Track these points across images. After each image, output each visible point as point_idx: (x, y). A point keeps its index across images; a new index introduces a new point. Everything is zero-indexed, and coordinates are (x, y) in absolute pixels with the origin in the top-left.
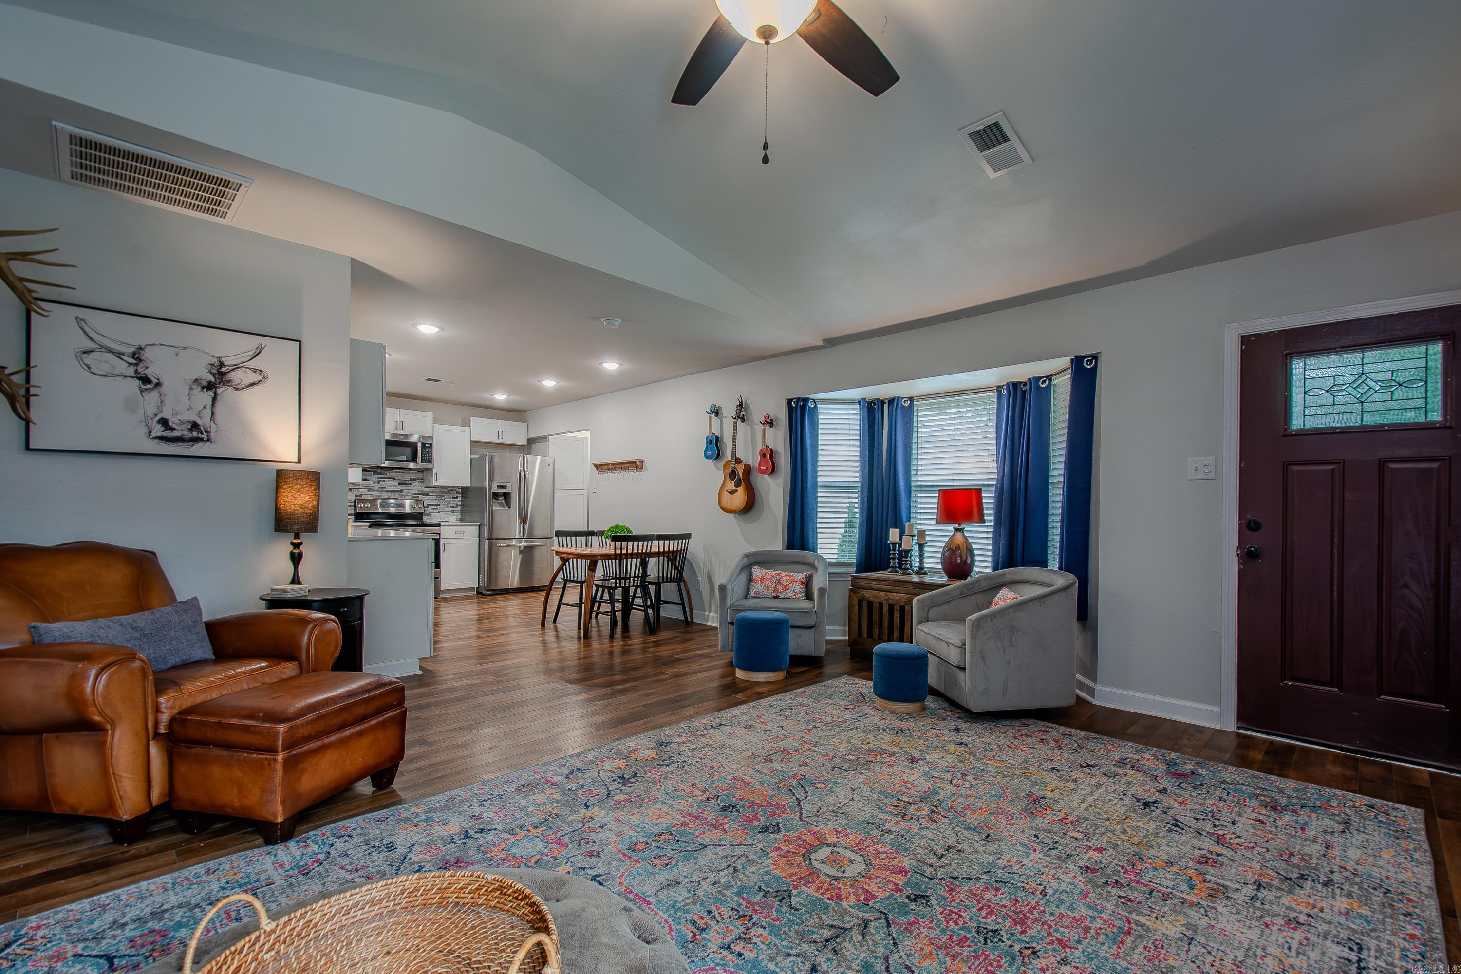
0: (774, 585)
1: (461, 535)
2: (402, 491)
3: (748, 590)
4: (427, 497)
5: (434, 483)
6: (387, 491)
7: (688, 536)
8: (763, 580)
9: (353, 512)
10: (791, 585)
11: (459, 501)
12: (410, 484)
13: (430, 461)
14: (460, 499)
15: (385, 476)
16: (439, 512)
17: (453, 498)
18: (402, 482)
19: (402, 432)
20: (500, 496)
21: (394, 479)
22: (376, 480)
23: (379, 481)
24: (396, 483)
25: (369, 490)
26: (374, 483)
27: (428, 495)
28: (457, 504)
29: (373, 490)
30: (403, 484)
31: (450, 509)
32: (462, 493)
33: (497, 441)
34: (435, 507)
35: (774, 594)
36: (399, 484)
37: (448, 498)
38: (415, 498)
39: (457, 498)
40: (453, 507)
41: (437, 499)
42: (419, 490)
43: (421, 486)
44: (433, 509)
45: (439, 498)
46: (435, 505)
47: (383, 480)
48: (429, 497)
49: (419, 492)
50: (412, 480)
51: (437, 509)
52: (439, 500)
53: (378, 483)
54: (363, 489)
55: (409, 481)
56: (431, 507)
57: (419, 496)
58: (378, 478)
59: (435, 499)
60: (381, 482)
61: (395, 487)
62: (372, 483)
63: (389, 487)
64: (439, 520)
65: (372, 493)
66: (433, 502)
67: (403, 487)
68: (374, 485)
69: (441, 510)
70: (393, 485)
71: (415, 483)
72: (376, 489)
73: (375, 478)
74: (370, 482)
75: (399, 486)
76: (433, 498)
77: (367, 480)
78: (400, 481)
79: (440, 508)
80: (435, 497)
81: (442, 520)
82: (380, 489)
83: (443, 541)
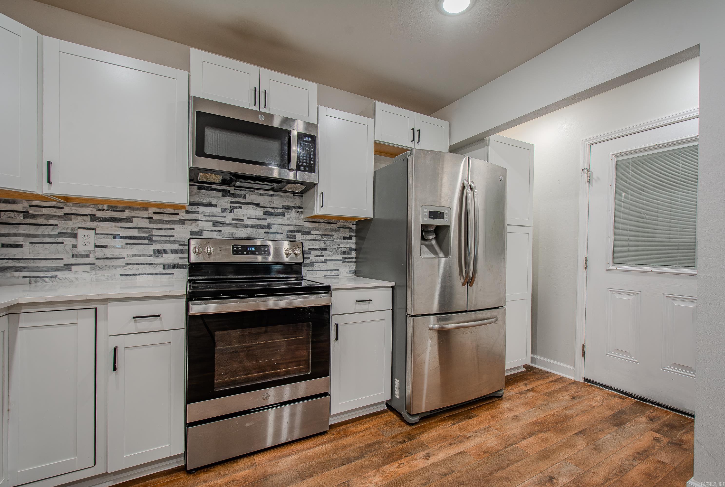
1: (364, 306)
2: (269, 226)
4: (307, 236)
5: (318, 211)
6: (246, 226)
9: (186, 262)
11: (352, 244)
12: (283, 215)
13: (312, 169)
14: (354, 240)
15: (241, 200)
16: (325, 261)
17: (345, 238)
18: (270, 210)
19: (263, 110)
20: (431, 232)
21: (257, 205)
22: (228, 206)
23: (232, 209)
24: (259, 212)
25: (215, 223)
26: (224, 211)
27: (308, 233)
28: (350, 248)
29: (222, 224)
30: (271, 214)
31: (340, 257)
32: (357, 231)
33: (411, 145)
34: (319, 253)
36: (265, 214)
37: (337, 237)
38: (291, 237)
39: (350, 238)
40: (344, 253)
41: (322, 240)
42: (296, 225)
43: (299, 219)
44: (316, 256)
45: (324, 239)
46: (319, 249)
47: (239, 207)
48: (311, 237)
49: (296, 229)
50: (285, 208)
51: (322, 256)
52: (326, 242)
53: (231, 212)
54: (205, 221)
55: (281, 211)
56: (313, 253)
57: (295, 235)
58: (231, 202)
59: (320, 240)
60: (235, 210)
61: (258, 219)
62: (221, 211)
63: (248, 218)
64: (325, 273)
65: (220, 228)
66: (316, 245)
67: (272, 220)
68: (224, 214)
69: (328, 258)
70: (256, 216)
71: (290, 214)
72: (227, 222)
73: (225, 202)
74: (217, 211)
75: (265, 217)
76: (316, 239)
77: (210, 205)
78: (266, 210)
79: (326, 254)
80: (319, 237)
81: (328, 273)
82: (233, 222)
83: (334, 320)
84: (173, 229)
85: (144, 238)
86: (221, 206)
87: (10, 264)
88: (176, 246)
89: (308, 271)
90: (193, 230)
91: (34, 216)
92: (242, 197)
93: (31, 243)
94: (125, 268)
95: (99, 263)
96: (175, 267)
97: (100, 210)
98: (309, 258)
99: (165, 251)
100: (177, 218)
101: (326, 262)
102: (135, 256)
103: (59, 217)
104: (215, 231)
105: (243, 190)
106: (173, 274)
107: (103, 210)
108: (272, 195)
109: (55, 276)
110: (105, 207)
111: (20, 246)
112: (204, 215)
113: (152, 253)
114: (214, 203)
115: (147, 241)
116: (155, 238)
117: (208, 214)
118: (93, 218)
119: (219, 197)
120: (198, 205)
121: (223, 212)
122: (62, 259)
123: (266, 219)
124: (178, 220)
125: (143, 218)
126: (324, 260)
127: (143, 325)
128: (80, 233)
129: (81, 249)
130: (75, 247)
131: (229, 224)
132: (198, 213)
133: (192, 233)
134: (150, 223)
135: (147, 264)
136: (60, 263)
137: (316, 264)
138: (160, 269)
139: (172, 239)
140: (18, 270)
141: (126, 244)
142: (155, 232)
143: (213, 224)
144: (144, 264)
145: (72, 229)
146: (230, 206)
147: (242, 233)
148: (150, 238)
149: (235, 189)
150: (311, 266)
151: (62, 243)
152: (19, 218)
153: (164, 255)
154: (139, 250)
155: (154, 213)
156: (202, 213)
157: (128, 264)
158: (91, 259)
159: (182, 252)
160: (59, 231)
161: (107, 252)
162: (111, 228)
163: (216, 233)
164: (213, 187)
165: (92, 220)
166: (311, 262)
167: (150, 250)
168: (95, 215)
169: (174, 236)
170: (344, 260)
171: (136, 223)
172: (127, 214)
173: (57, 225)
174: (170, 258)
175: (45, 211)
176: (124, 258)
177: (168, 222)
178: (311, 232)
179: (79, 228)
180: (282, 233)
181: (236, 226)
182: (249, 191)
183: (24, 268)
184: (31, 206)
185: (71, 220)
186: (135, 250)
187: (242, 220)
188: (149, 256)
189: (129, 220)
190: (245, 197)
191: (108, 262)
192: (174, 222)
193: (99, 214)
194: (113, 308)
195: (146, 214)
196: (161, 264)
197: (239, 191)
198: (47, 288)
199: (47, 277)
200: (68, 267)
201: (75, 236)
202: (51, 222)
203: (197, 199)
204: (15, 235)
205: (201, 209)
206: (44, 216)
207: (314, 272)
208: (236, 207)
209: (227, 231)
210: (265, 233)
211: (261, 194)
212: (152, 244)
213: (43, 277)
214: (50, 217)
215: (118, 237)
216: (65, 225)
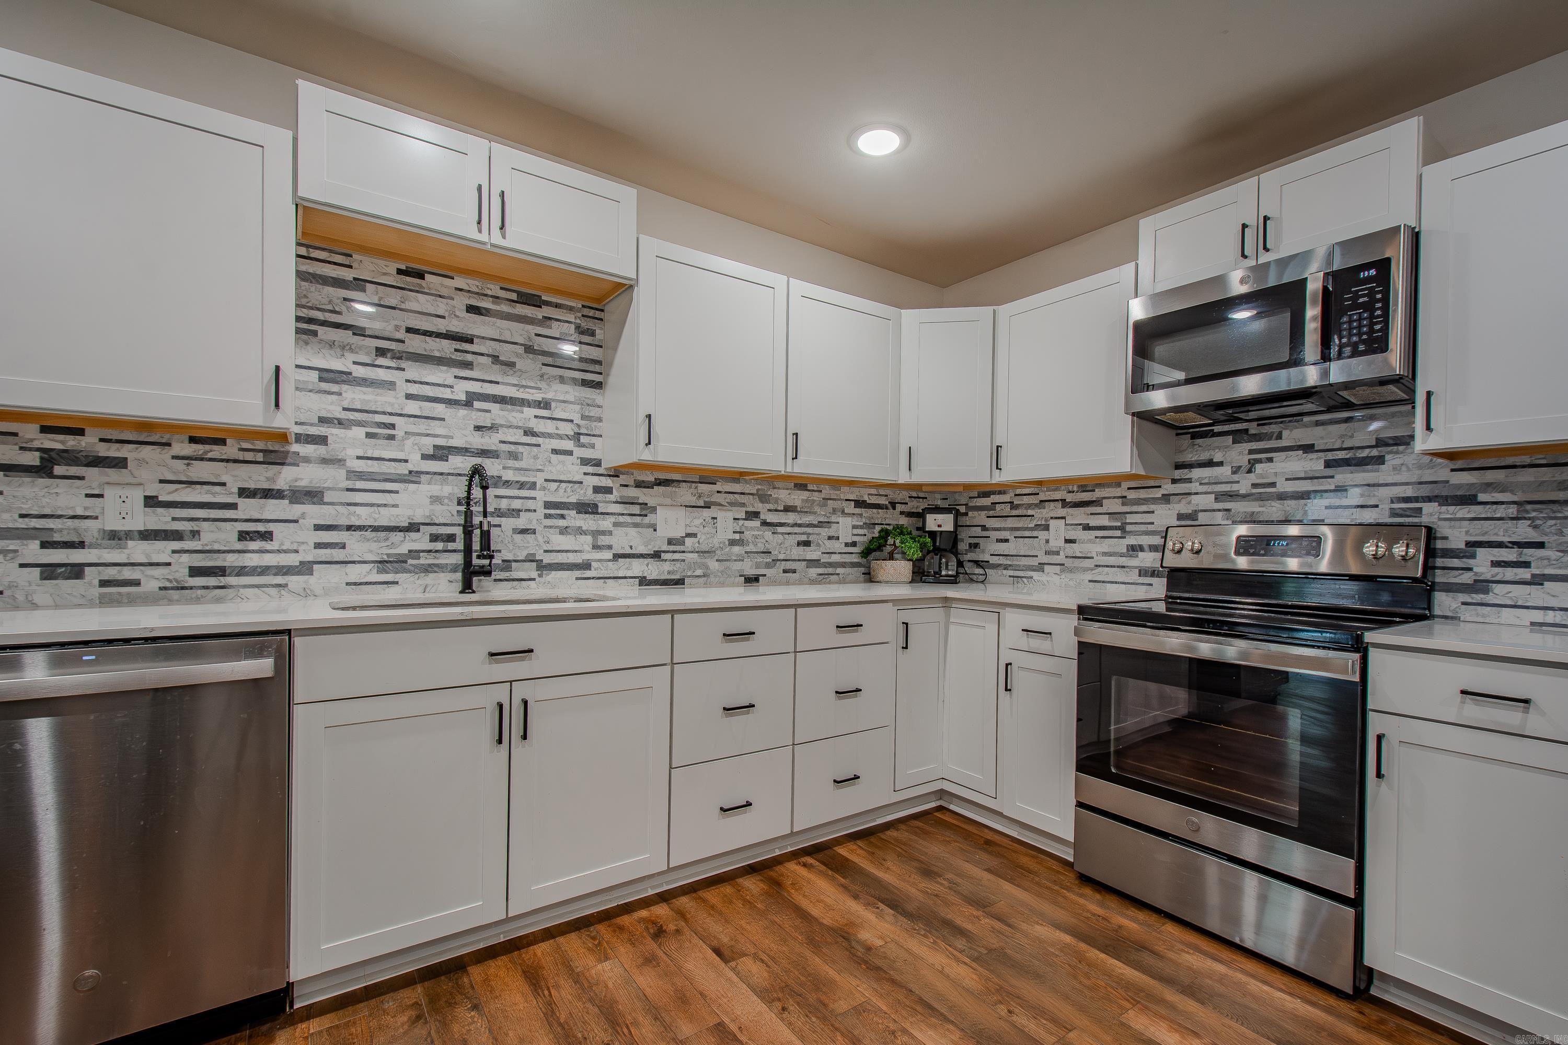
2: (1343, 492)
4: (1464, 512)
5: (1421, 443)
6: (1282, 497)
12: (1380, 460)
15: (1273, 444)
16: (1537, 580)
18: (1341, 455)
21: (1308, 448)
22: (1244, 460)
23: (1252, 464)
24: (1315, 464)
25: (1219, 497)
26: (1236, 470)
27: (1469, 500)
29: (1232, 496)
30: (1346, 463)
34: (1509, 555)
36: (1328, 464)
41: (1525, 518)
42: (1421, 483)
44: (1496, 564)
45: (1534, 514)
46: (1510, 545)
47: (1267, 459)
48: (1475, 511)
49: (1424, 491)
50: (1387, 445)
51: (1526, 565)
52: (1538, 522)
53: (1249, 471)
54: (1201, 493)
55: (1375, 452)
56: (1484, 556)
57: (1421, 509)
58: (1251, 452)
59: (1512, 519)
60: (1258, 466)
61: (1311, 478)
62: (1229, 472)
63: (1287, 479)
64: (1538, 616)
65: (1228, 505)
66: (1498, 532)
67: (1347, 477)
68: (1236, 477)
69: (1549, 571)
70: (1306, 472)
71: (1401, 456)
72: (1243, 492)
73: (1239, 454)
74: (1224, 472)
75: (1329, 472)
76: (1498, 515)
77: (1210, 464)
78: (1330, 456)
79: (1542, 559)
80: (1512, 510)
81: (1550, 617)
82: (1254, 491)
83: (1373, 726)
84: (1153, 512)
85: (1116, 528)
86: (1231, 463)
87: (1002, 561)
88: (1153, 541)
89: (1464, 603)
90: (1182, 512)
91: (1017, 507)
92: (1274, 437)
93: (1015, 537)
94: (1093, 572)
95: (1069, 563)
96: (1152, 574)
97: (1070, 492)
98: (1470, 569)
99: (1141, 548)
100: (1158, 494)
101: (1542, 584)
102: (1105, 554)
103: (1036, 505)
104: (1219, 510)
105: (1276, 423)
106: (1151, 585)
107: (1073, 492)
108: (1348, 420)
109: (1032, 578)
110: (1075, 489)
111: (1007, 541)
112: (1201, 484)
113: (1125, 550)
114: (1217, 459)
115: (1118, 533)
116: (1129, 528)
117: (1206, 481)
118: (1065, 504)
119: (1227, 447)
120: (1190, 466)
121: (1234, 473)
122: (1037, 556)
123: (1332, 477)
124: (1160, 496)
125: (1114, 498)
126: (1533, 576)
128: (1052, 523)
129: (1053, 544)
130: (1047, 541)
131: (1245, 497)
132: (1189, 481)
133: (1179, 517)
134: (1123, 504)
135: (1118, 567)
136: (1034, 562)
137: (1498, 589)
138: (1134, 576)
139: (1150, 528)
140: (1006, 567)
141: (1096, 537)
142: (1130, 519)
143: (1216, 499)
144: (1114, 567)
145: (1046, 520)
146: (1249, 460)
147: (1275, 511)
148: (1122, 528)
149: (1258, 425)
150: (1477, 592)
151: (1037, 537)
152: (1007, 510)
153: (1140, 554)
154: (1110, 546)
155: (1129, 489)
156: (1197, 481)
157: (1097, 566)
158: (1060, 559)
160: (1035, 522)
161: (1076, 549)
162: (1080, 516)
163: (1221, 514)
164: (1217, 429)
165: (1063, 507)
166: (1475, 581)
167: (1121, 545)
168: (1065, 500)
169: (1153, 523)
171: (1107, 506)
172: (1098, 494)
173: (1033, 516)
174: (1145, 560)
175: (1026, 500)
176: (1092, 558)
177: (1146, 501)
178: (1475, 496)
179: (1052, 518)
180: (1377, 506)
181: (1261, 498)
182: (1290, 421)
183: (1010, 565)
184: (1016, 495)
185: (1044, 508)
186: (1106, 546)
187: (1273, 485)
188: (1122, 555)
189: (1098, 503)
190: (1279, 437)
191: (1077, 563)
192: (1154, 501)
193: (1070, 498)
195: (1118, 492)
196: (1136, 567)
197: (1266, 427)
198: (1025, 591)
199: (1025, 577)
200: (1041, 567)
201: (1046, 528)
202: (1030, 512)
203: (1190, 457)
204: (1005, 529)
205: (1196, 473)
206: (1024, 506)
207: (1489, 608)
208: (1260, 461)
209: (1242, 510)
210: (1326, 508)
211: (1318, 424)
212: (1125, 538)
213: (1023, 577)
214: (1030, 506)
215: (1087, 527)
216: (1040, 515)
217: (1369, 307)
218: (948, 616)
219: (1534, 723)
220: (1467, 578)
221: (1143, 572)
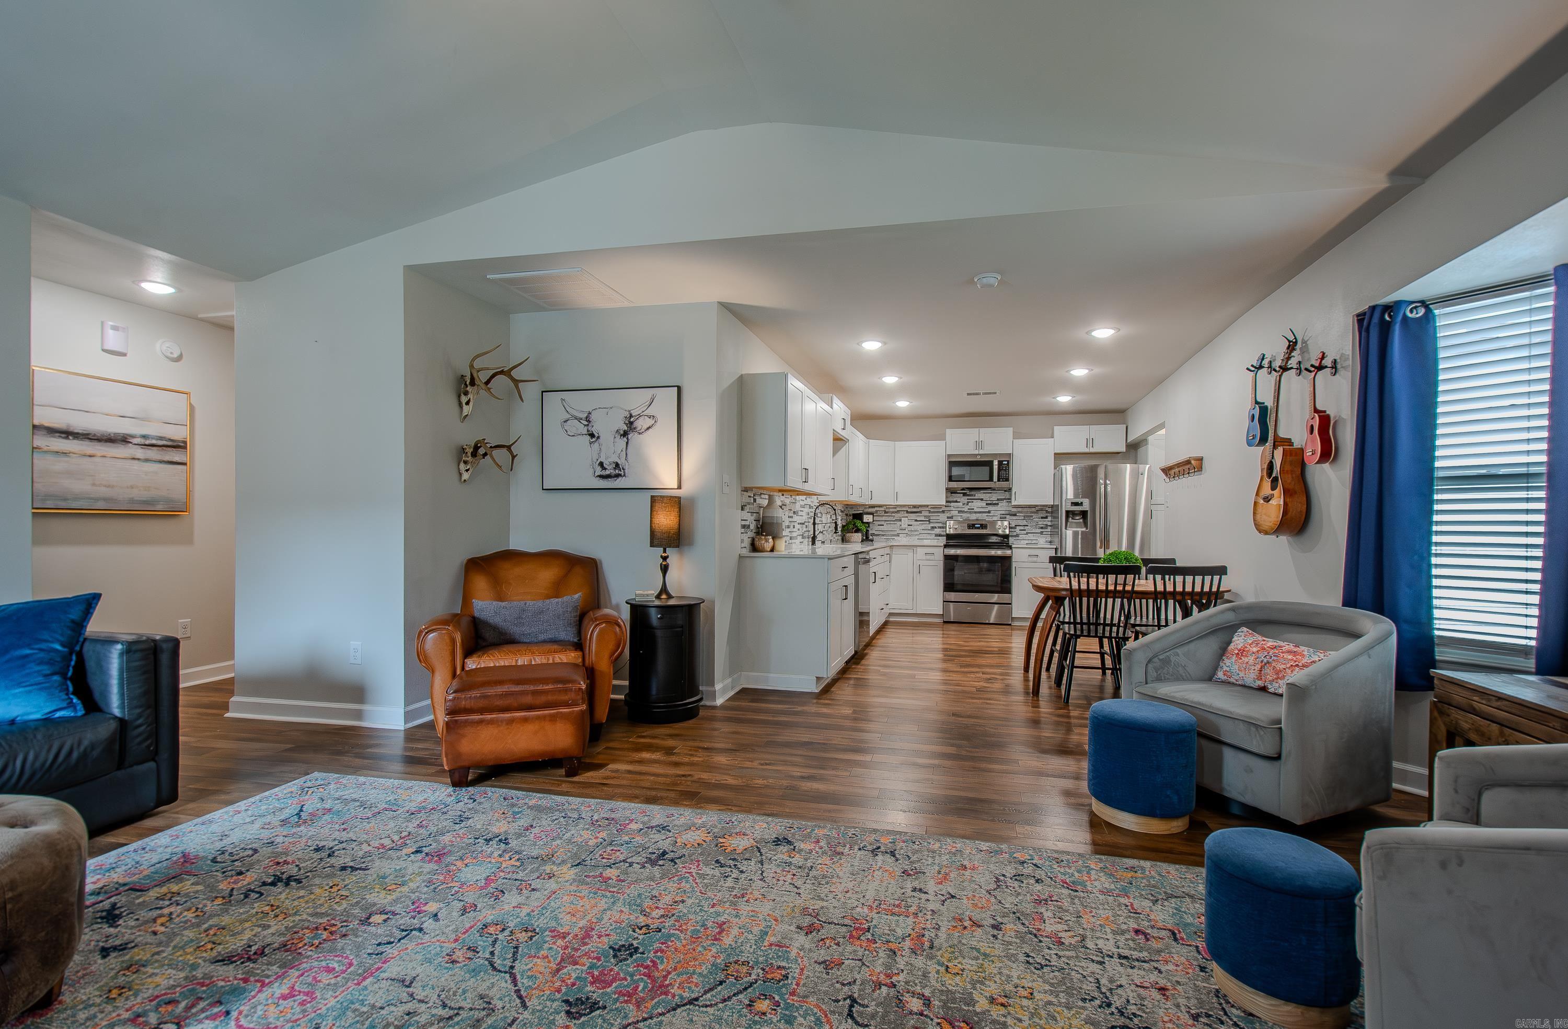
0: (1259, 667)
1: (1035, 559)
2: (989, 512)
3: (1216, 668)
4: (1014, 518)
5: (1019, 502)
6: (976, 513)
7: (1221, 571)
8: (1242, 652)
9: (944, 533)
10: (1288, 671)
11: (1049, 521)
12: (998, 504)
13: (1007, 480)
14: (1050, 518)
16: (1027, 533)
17: (1042, 518)
18: (989, 502)
19: (979, 452)
20: (1076, 515)
21: (982, 500)
22: (966, 501)
23: (968, 502)
24: (984, 504)
25: (959, 512)
26: (964, 504)
27: (1015, 515)
28: (1047, 525)
29: (963, 512)
30: (990, 504)
31: (1039, 530)
33: (1087, 450)
34: (1022, 528)
35: (1260, 683)
36: (987, 504)
37: (1036, 518)
38: (1003, 518)
39: (1046, 517)
40: (1042, 528)
41: (1025, 520)
42: (1006, 510)
43: (1008, 506)
44: (1020, 530)
45: (1027, 519)
46: (1022, 526)
47: (972, 502)
48: (1017, 518)
49: (1007, 512)
50: (999, 500)
51: (1025, 530)
53: (968, 505)
54: (954, 511)
55: (996, 502)
56: (1018, 528)
57: (1006, 517)
58: (968, 499)
59: (1023, 519)
60: (970, 504)
61: (983, 508)
62: (962, 505)
63: (977, 508)
64: (1027, 542)
65: (962, 515)
66: (1021, 523)
67: (990, 508)
68: (964, 507)
69: (1029, 531)
70: (982, 506)
71: (1002, 503)
72: (966, 511)
73: (965, 499)
74: (960, 504)
75: (987, 506)
76: (1020, 519)
77: (956, 502)
78: (987, 502)
79: (1028, 528)
81: (1030, 542)
82: (969, 511)
83: (1014, 565)
84: (939, 517)
86: (962, 502)
87: (881, 533)
88: (940, 525)
89: (1015, 539)
90: (948, 516)
91: (887, 512)
93: (887, 524)
95: (909, 533)
96: (940, 535)
97: (909, 509)
98: (1016, 531)
99: (935, 528)
100: (941, 510)
102: (923, 530)
103: (895, 513)
105: (973, 495)
106: (939, 539)
107: (911, 509)
108: (991, 493)
110: (911, 507)
111: (882, 525)
114: (959, 501)
115: (928, 523)
116: (931, 522)
117: (955, 507)
118: (907, 512)
119: (961, 497)
120: (950, 502)
122: (900, 529)
123: (988, 508)
125: (926, 511)
127: (928, 557)
128: (903, 520)
129: (903, 526)
130: (900, 526)
132: (950, 507)
133: (948, 518)
134: (929, 514)
135: (928, 532)
136: (896, 533)
137: (1021, 535)
138: (933, 536)
140: (883, 535)
141: (920, 524)
142: (932, 519)
145: (900, 518)
147: (973, 517)
148: (929, 521)
149: (969, 492)
150: (1017, 536)
151: (897, 524)
152: (882, 514)
153: (935, 530)
154: (925, 527)
155: (931, 509)
156: (953, 507)
157: (920, 534)
158: (906, 531)
159: (943, 528)
160: (895, 519)
161: (913, 528)
162: (913, 516)
163: (960, 517)
164: (958, 492)
165: (907, 514)
166: (1017, 534)
167: (929, 526)
169: (939, 520)
170: (1042, 533)
171: (924, 513)
172: (920, 509)
173: (894, 516)
174: (938, 531)
175: (891, 511)
176: (919, 531)
177: (937, 513)
178: (1017, 514)
179: (902, 518)
180: (997, 516)
181: (970, 513)
184: (886, 509)
185: (899, 514)
186: (923, 527)
187: (974, 509)
189: (920, 512)
191: (913, 533)
192: (939, 513)
193: (909, 511)
194: (919, 549)
195: (927, 509)
196: (934, 534)
200: (898, 535)
201: (901, 520)
203: (951, 499)
204: (881, 521)
205: (952, 504)
206: (890, 513)
207: (1019, 540)
208: (970, 502)
209: (966, 516)
210: (987, 516)
212: (930, 524)
214: (893, 512)
215: (916, 521)
216: (897, 516)
217: (1005, 470)
218: (892, 551)
219: (1038, 560)
220: (1015, 534)
221: (936, 535)
